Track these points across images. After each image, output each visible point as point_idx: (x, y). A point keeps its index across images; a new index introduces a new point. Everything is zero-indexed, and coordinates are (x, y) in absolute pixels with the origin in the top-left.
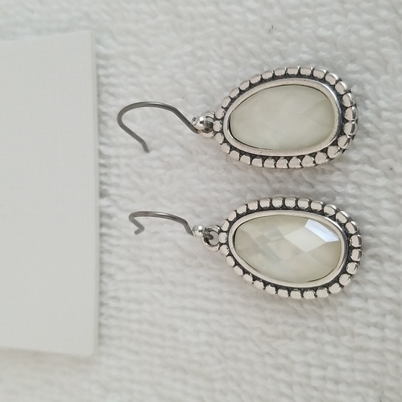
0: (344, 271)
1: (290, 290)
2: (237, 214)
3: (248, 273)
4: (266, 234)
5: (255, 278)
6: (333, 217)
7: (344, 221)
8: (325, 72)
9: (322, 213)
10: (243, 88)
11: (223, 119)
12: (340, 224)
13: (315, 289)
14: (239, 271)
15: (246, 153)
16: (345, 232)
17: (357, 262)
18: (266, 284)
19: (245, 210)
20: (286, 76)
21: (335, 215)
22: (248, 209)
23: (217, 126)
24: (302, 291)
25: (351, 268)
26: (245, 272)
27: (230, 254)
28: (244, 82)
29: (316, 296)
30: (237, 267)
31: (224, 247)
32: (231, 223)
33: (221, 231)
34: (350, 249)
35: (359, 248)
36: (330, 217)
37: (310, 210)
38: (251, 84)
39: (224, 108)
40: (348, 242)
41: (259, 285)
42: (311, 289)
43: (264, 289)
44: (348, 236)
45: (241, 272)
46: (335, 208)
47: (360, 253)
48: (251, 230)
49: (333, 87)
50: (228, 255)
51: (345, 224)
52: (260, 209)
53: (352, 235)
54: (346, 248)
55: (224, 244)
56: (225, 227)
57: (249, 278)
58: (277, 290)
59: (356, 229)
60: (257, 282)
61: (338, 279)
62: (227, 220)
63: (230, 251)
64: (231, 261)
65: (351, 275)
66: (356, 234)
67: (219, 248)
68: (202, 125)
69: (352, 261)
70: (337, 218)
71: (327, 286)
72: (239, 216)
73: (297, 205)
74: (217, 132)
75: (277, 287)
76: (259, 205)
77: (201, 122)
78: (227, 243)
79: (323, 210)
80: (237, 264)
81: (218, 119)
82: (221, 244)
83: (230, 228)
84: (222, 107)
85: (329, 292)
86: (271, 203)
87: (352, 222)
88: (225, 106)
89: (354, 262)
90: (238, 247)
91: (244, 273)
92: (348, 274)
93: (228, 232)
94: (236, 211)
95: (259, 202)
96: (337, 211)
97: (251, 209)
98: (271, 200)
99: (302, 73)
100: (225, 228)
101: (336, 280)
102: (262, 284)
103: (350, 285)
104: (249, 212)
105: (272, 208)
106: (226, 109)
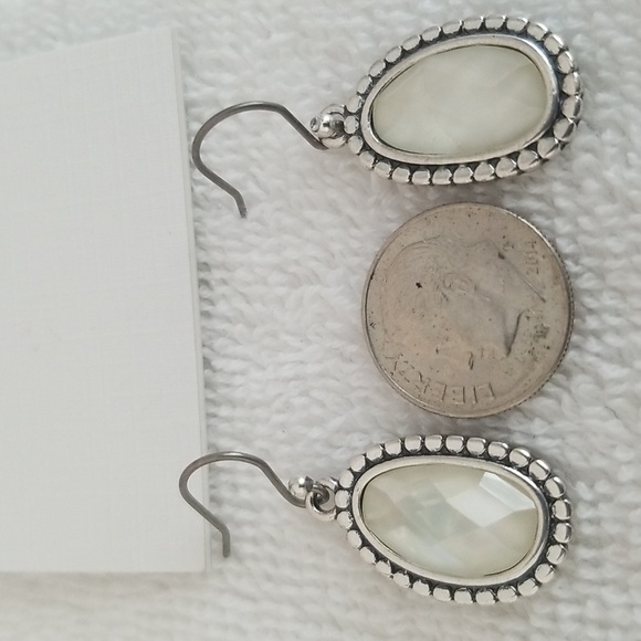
0: (543, 560)
1: (453, 589)
2: (367, 460)
3: (385, 560)
4: (414, 494)
5: (395, 569)
6: (525, 470)
7: (542, 476)
8: (526, 21)
9: (507, 462)
10: (391, 59)
11: (359, 112)
12: (537, 482)
13: (495, 589)
14: (368, 556)
15: (401, 164)
16: (544, 494)
17: (563, 544)
18: (413, 578)
19: (379, 455)
20: (462, 32)
21: (528, 467)
22: (384, 453)
23: (351, 125)
24: (474, 591)
25: (554, 554)
26: (379, 557)
27: (355, 527)
28: (393, 49)
29: (497, 600)
30: (365, 548)
31: (344, 516)
32: (357, 476)
33: (339, 488)
34: (552, 523)
35: (567, 521)
36: (520, 470)
37: (487, 457)
38: (404, 51)
39: (362, 95)
40: (549, 511)
41: (403, 580)
42: (488, 588)
43: (411, 587)
44: (548, 501)
45: (372, 557)
46: (528, 455)
47: (569, 529)
48: (390, 487)
49: (541, 44)
50: (351, 529)
51: (544, 482)
52: (405, 453)
53: (556, 500)
54: (546, 521)
55: (344, 510)
56: (347, 481)
57: (385, 568)
58: (432, 589)
59: (562, 490)
60: (398, 576)
61: (534, 573)
62: (350, 469)
63: (354, 521)
64: (355, 539)
65: (554, 566)
66: (563, 498)
67: (336, 518)
68: (327, 129)
69: (557, 543)
70: (530, 470)
71: (515, 583)
72: (369, 465)
73: (465, 448)
74: (351, 135)
75: (432, 585)
76: (403, 447)
77: (325, 125)
78: (350, 508)
79: (508, 457)
80: (365, 543)
81: (351, 114)
82: (339, 511)
83: (354, 483)
84: (358, 93)
85: (518, 594)
86: (423, 443)
87: (556, 479)
88: (362, 92)
89: (559, 544)
90: (369, 515)
91: (377, 561)
92: (550, 564)
93: (351, 490)
94: (365, 455)
95: (403, 441)
96: (530, 460)
97: (389, 453)
98: (424, 439)
99: (487, 26)
100: (346, 483)
101: (531, 574)
102: (407, 578)
103: (552, 582)
104: (386, 457)
105: (424, 452)
106: (365, 96)
